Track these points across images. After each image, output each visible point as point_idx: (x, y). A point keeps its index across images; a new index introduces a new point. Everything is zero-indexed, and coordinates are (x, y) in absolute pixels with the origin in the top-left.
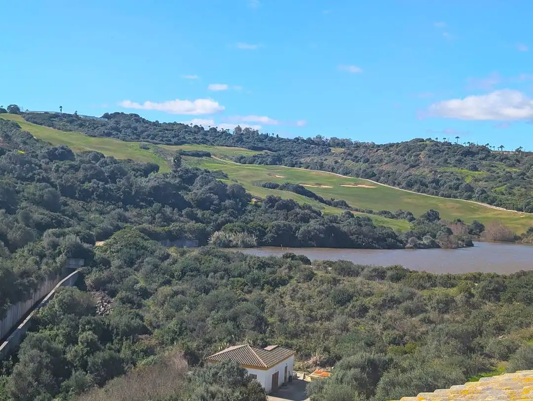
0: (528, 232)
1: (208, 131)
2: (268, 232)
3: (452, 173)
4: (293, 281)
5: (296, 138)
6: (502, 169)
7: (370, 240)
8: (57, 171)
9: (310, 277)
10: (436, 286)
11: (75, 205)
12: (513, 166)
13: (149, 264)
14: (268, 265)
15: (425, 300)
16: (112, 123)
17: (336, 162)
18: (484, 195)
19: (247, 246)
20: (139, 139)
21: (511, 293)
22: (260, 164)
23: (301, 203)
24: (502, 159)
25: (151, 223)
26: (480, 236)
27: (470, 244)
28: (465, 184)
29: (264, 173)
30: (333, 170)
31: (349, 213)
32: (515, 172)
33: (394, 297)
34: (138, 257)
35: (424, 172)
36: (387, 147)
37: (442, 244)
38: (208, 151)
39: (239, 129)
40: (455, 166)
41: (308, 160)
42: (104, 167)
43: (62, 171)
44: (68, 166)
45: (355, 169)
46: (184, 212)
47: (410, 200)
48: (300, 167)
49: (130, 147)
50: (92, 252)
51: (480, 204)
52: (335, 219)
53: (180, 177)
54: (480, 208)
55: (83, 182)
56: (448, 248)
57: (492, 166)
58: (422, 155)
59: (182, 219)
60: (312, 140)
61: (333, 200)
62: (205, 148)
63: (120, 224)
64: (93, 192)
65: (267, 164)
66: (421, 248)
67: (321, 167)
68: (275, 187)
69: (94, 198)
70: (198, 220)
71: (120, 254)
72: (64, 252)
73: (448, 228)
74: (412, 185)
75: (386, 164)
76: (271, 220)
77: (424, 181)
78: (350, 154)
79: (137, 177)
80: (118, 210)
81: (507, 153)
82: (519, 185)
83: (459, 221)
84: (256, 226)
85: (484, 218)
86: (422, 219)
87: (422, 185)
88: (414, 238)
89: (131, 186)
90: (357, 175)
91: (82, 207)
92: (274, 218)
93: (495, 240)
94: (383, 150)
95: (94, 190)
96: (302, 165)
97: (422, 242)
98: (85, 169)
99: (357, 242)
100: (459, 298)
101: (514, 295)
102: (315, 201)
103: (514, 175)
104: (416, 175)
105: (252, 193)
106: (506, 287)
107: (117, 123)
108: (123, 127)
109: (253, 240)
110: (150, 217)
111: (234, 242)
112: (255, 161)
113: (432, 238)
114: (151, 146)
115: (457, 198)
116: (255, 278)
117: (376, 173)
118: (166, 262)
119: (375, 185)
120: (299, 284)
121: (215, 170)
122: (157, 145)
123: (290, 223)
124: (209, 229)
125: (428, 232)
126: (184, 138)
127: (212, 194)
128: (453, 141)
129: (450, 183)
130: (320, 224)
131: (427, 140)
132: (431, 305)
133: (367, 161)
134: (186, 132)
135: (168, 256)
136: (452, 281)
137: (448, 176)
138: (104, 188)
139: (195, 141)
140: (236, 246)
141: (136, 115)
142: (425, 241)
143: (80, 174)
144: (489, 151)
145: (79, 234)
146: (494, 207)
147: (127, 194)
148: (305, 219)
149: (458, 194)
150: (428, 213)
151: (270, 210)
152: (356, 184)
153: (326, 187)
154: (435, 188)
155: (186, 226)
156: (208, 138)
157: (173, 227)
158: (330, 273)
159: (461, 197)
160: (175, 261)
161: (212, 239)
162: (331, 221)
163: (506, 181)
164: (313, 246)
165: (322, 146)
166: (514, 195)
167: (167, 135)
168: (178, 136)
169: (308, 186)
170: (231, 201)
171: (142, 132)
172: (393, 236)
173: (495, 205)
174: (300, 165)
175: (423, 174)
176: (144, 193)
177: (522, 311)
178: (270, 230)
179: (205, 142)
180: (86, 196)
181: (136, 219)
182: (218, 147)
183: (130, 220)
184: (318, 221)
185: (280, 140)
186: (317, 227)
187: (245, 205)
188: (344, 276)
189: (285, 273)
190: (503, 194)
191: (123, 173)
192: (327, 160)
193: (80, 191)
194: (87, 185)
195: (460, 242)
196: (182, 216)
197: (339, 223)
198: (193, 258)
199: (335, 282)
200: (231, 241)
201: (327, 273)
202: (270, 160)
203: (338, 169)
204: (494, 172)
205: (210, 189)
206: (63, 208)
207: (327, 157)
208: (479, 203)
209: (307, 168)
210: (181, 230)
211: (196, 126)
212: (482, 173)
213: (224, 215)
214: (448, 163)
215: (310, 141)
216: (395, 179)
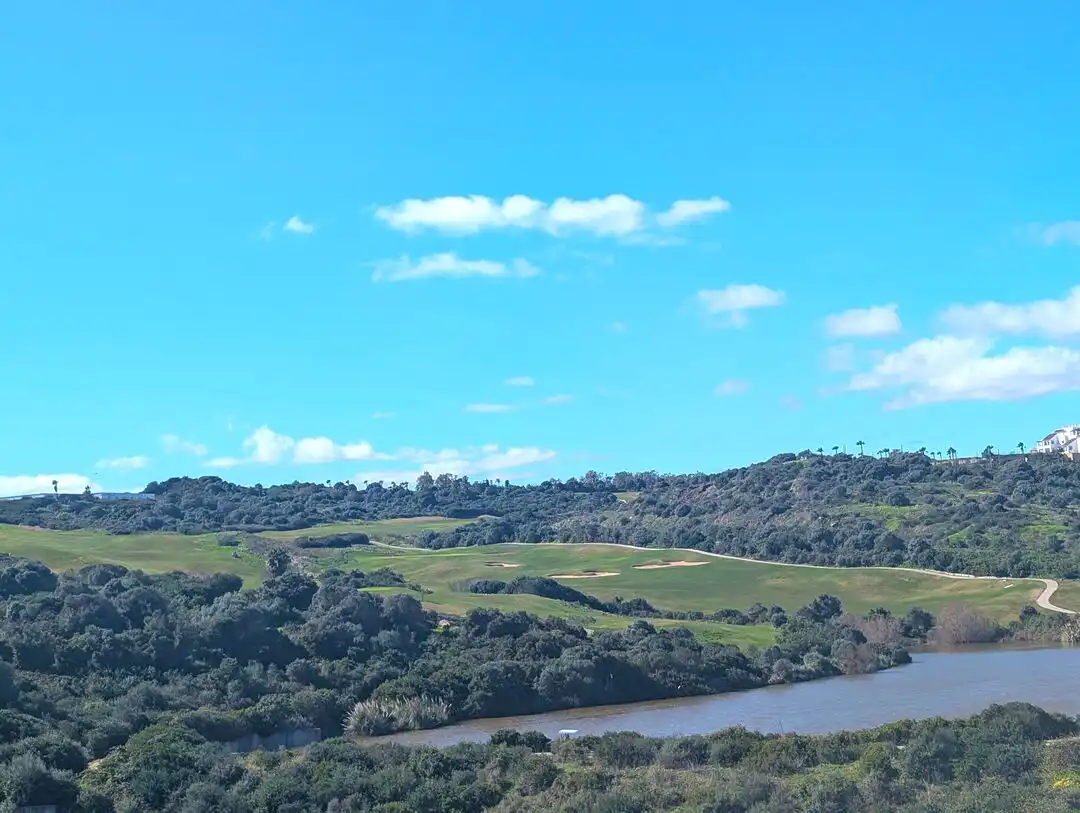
0: (1022, 618)
1: (364, 492)
2: (472, 688)
3: (858, 515)
4: (513, 795)
5: (545, 484)
6: (958, 494)
7: (693, 677)
8: (16, 617)
9: (548, 778)
10: (815, 763)
11: (51, 686)
12: (979, 486)
13: (196, 797)
14: (457, 765)
15: (794, 796)
16: (163, 502)
17: (625, 521)
18: (926, 552)
19: (428, 724)
20: (220, 526)
21: (975, 758)
22: (470, 544)
23: (543, 617)
24: (957, 476)
25: (217, 703)
26: (925, 637)
27: (904, 660)
28: (886, 533)
29: (476, 562)
30: (618, 538)
31: (644, 625)
32: (985, 498)
33: (728, 800)
34: (174, 785)
35: (803, 520)
36: (723, 479)
37: (846, 665)
38: (361, 532)
39: (427, 478)
40: (863, 501)
41: (568, 523)
42: (115, 595)
43: (27, 617)
44: (39, 604)
45: (663, 531)
46: (289, 669)
47: (780, 581)
48: (552, 540)
49: (198, 546)
50: (75, 787)
51: (921, 571)
52: (614, 643)
53: (282, 595)
54: (921, 579)
55: (69, 636)
56: (857, 672)
57: (938, 492)
58: (796, 486)
59: (285, 685)
60: (576, 483)
61: (619, 601)
62: (356, 527)
63: (148, 714)
64: (90, 652)
65: (485, 544)
66: (802, 680)
67: (594, 535)
68: (496, 588)
69: (92, 666)
70: (320, 683)
71: (134, 783)
72: (9, 794)
73: (854, 632)
74: (780, 550)
75: (726, 512)
76: (479, 660)
77: (802, 538)
78: (651, 502)
79: (190, 608)
80: (143, 685)
81: (964, 462)
82: (994, 524)
83: (882, 612)
84: (446, 680)
85: (932, 599)
86: (799, 618)
87: (799, 548)
88: (785, 661)
89: (172, 627)
90: (668, 543)
91: (65, 688)
92: (485, 656)
93: (958, 642)
94: (716, 485)
95: (94, 646)
96: (556, 536)
97: (802, 668)
98: (75, 607)
99: (666, 683)
100: (867, 783)
101: (982, 759)
102: (582, 607)
103: (982, 505)
104: (785, 529)
105: (440, 609)
106: (963, 745)
107: (174, 499)
108: (186, 507)
109: (442, 710)
110: (214, 691)
111: (401, 722)
112: (459, 539)
113: (821, 656)
114: (242, 537)
115: (872, 564)
116: (429, 797)
117: (705, 535)
118: (235, 789)
119: (702, 558)
120: (527, 798)
121: (376, 570)
122: (256, 534)
123: (518, 663)
124: (343, 699)
125: (813, 645)
126: (315, 511)
127: (348, 624)
128: (855, 452)
129: (854, 537)
130: (581, 657)
131: (801, 454)
132: (808, 806)
133: (685, 511)
134: (318, 499)
135: (238, 774)
136: (852, 748)
137: (852, 523)
138: (114, 642)
139: (339, 516)
140: (405, 729)
141: (214, 479)
142: (809, 664)
143: (65, 619)
144: (927, 462)
145: (48, 749)
146: (951, 575)
147: (164, 647)
148: (552, 650)
149: (874, 557)
150: (816, 603)
151: (477, 640)
152: (667, 562)
153: (607, 574)
154: (825, 550)
155: (292, 701)
156: (366, 505)
157: (265, 705)
158: (591, 765)
159: (880, 561)
160: (256, 784)
161: (352, 721)
162: (608, 647)
163: (968, 518)
164: (572, 707)
165: (597, 491)
166: (987, 544)
167: (278, 511)
168: (302, 509)
169: (567, 578)
170: (392, 632)
171: (227, 511)
172: (740, 661)
173: (950, 571)
174: (551, 536)
175: (800, 525)
176: (202, 640)
177: (999, 795)
178: (476, 684)
179: (356, 514)
180: (74, 664)
181: (184, 699)
182: (385, 522)
183: (171, 703)
184: (577, 651)
185: (512, 491)
186: (576, 663)
187: (424, 635)
188: (620, 768)
189: (494, 777)
190: (964, 546)
191: (159, 604)
192: (605, 519)
193: (62, 654)
194: (77, 639)
195: (881, 657)
196: (286, 679)
197: (625, 650)
198: (294, 772)
199: (602, 782)
200: (392, 719)
201: (584, 764)
202: (489, 533)
203: (628, 535)
204: (943, 503)
205: (345, 612)
206: (22, 695)
207: (605, 514)
208: (917, 570)
209: (566, 540)
210: (283, 710)
211: (339, 485)
212: (920, 508)
213: (378, 664)
214: (847, 497)
215: (573, 486)
216: (745, 542)
